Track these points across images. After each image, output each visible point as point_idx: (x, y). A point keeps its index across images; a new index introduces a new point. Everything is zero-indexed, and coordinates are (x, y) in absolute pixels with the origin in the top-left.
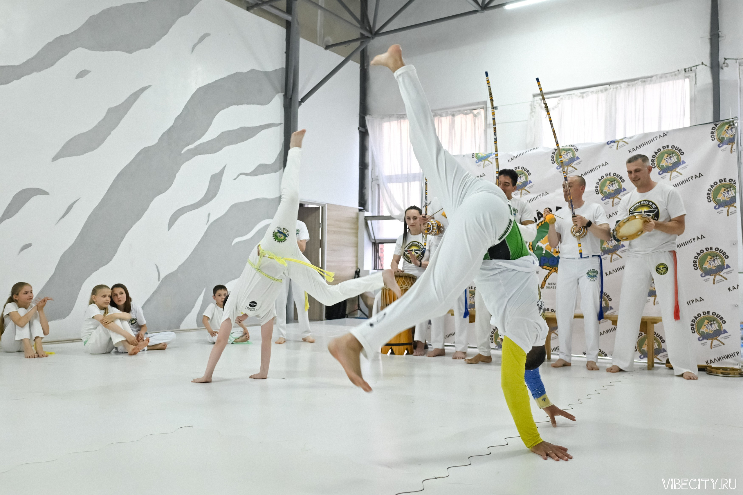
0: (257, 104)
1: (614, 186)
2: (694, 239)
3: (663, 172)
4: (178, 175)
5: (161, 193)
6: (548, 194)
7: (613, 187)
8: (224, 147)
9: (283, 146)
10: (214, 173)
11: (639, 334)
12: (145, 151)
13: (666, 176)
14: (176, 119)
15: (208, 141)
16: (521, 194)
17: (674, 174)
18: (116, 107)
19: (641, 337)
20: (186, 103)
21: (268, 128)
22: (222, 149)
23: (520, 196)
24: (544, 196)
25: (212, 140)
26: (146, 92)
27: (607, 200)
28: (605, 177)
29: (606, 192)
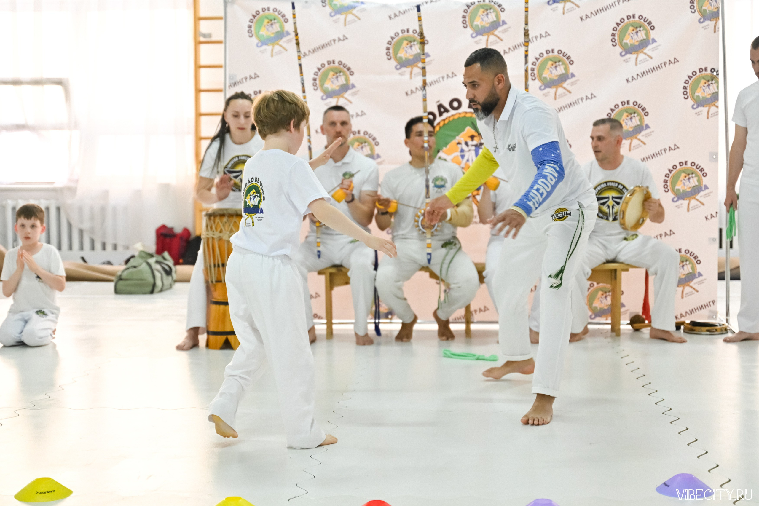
1: (558, 68)
2: (665, 150)
3: (626, 53)
6: (456, 75)
7: (556, 70)
11: (590, 285)
13: (630, 58)
16: (411, 74)
17: (641, 56)
19: (592, 289)
23: (407, 76)
24: (449, 79)
27: (548, 90)
28: (545, 55)
29: (545, 78)
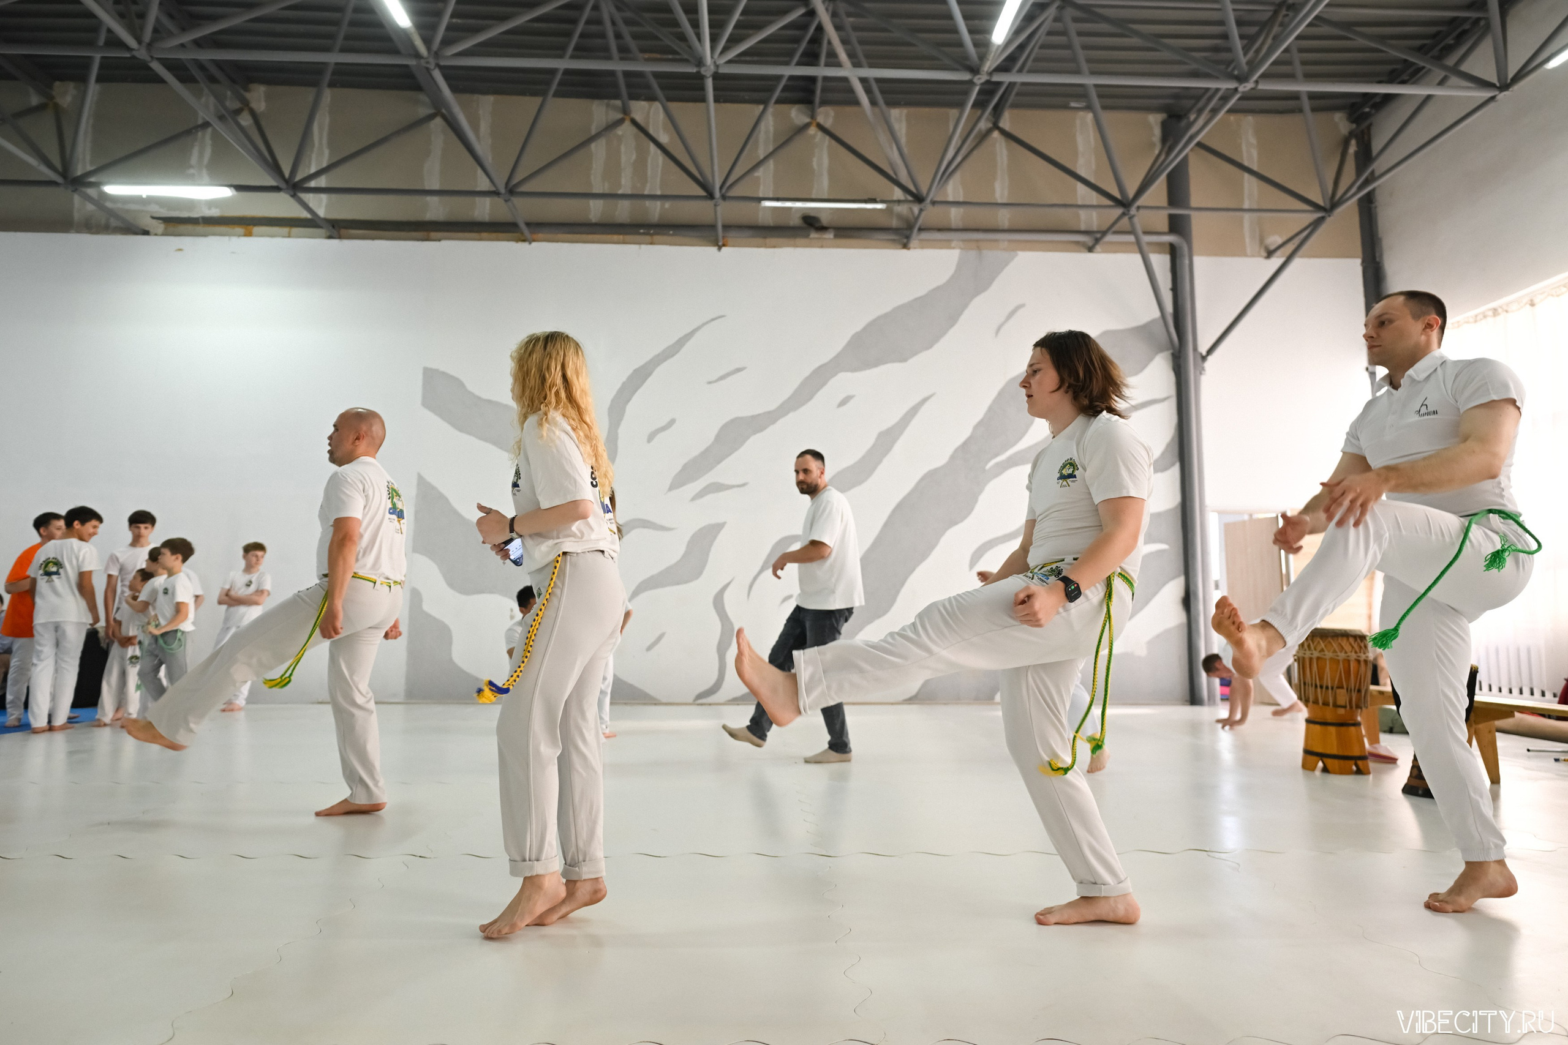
4: (981, 498)
12: (931, 474)
15: (1029, 448)
18: (889, 429)
20: (990, 403)
26: (929, 402)
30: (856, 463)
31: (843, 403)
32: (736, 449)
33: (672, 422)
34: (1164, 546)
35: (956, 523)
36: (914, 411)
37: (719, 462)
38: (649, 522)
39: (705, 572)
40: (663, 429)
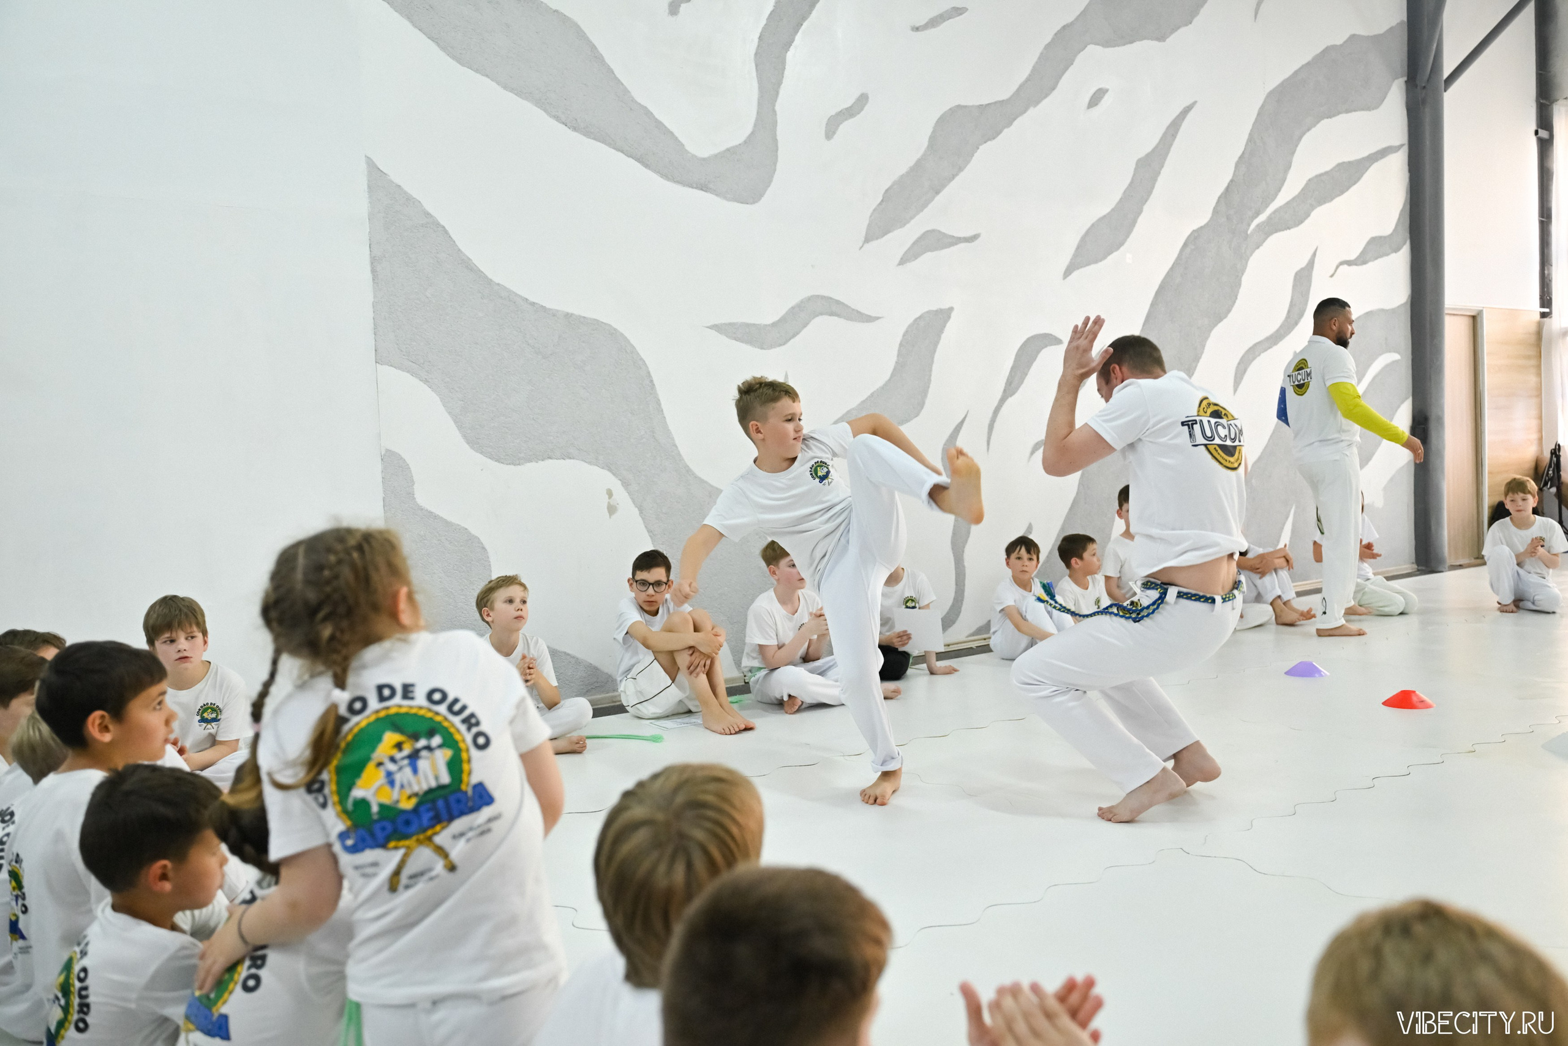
0: (1363, 109)
4: (1244, 279)
5: (1220, 320)
8: (1313, 210)
9: (1407, 193)
10: (1298, 268)
12: (1194, 238)
14: (1237, 165)
15: (1288, 203)
18: (1148, 155)
20: (1250, 127)
21: (1381, 158)
22: (1309, 215)
25: (1294, 199)
26: (1190, 116)
30: (1113, 210)
31: (1096, 99)
32: (961, 169)
33: (863, 99)
34: (1396, 357)
35: (1219, 318)
36: (1174, 128)
37: (938, 193)
38: (838, 302)
39: (928, 402)
40: (850, 113)
